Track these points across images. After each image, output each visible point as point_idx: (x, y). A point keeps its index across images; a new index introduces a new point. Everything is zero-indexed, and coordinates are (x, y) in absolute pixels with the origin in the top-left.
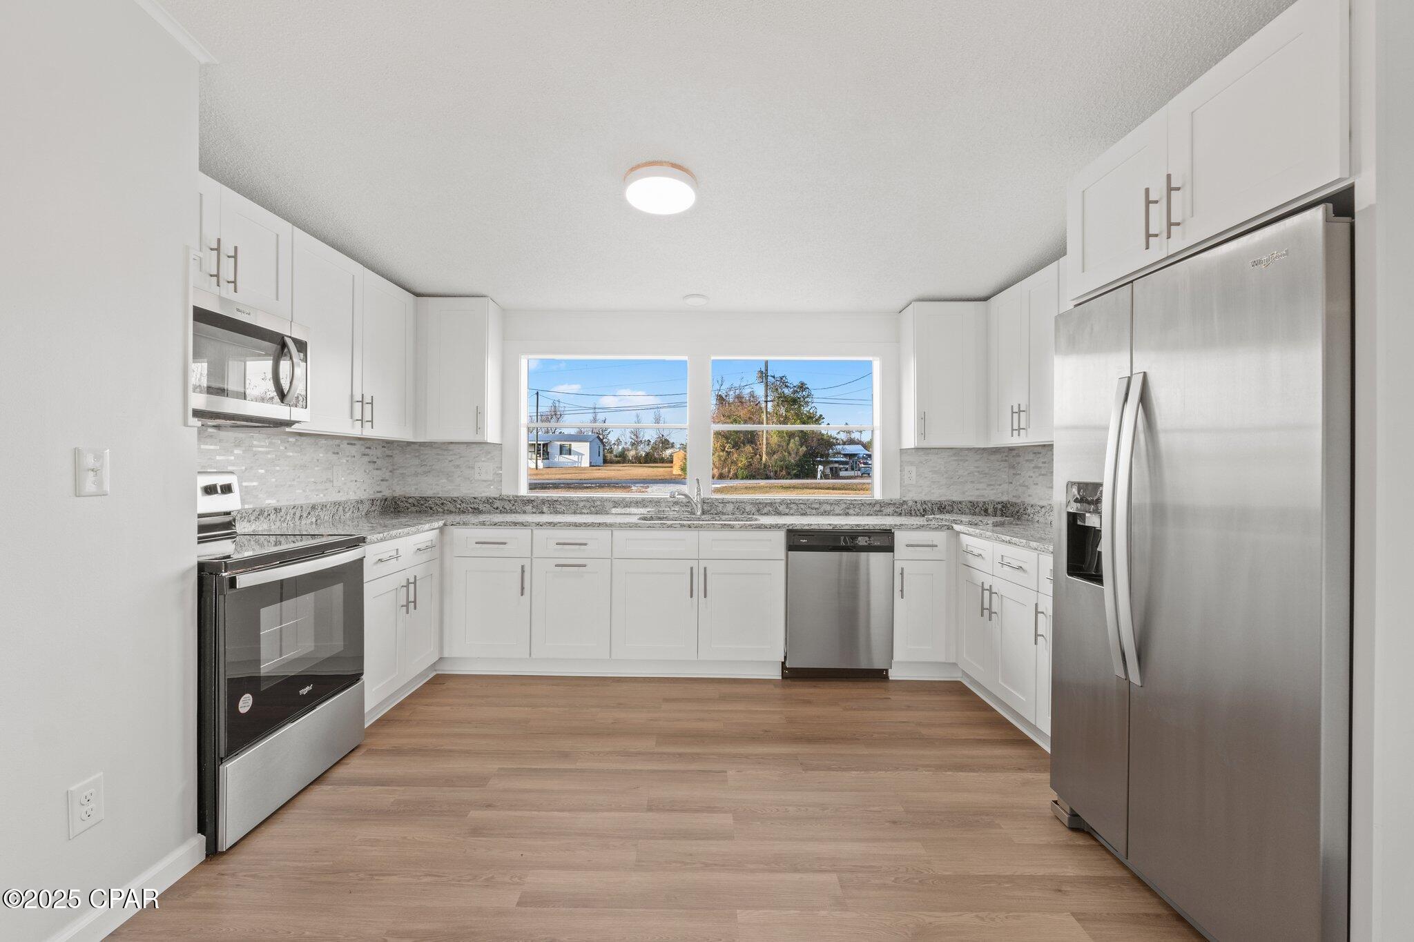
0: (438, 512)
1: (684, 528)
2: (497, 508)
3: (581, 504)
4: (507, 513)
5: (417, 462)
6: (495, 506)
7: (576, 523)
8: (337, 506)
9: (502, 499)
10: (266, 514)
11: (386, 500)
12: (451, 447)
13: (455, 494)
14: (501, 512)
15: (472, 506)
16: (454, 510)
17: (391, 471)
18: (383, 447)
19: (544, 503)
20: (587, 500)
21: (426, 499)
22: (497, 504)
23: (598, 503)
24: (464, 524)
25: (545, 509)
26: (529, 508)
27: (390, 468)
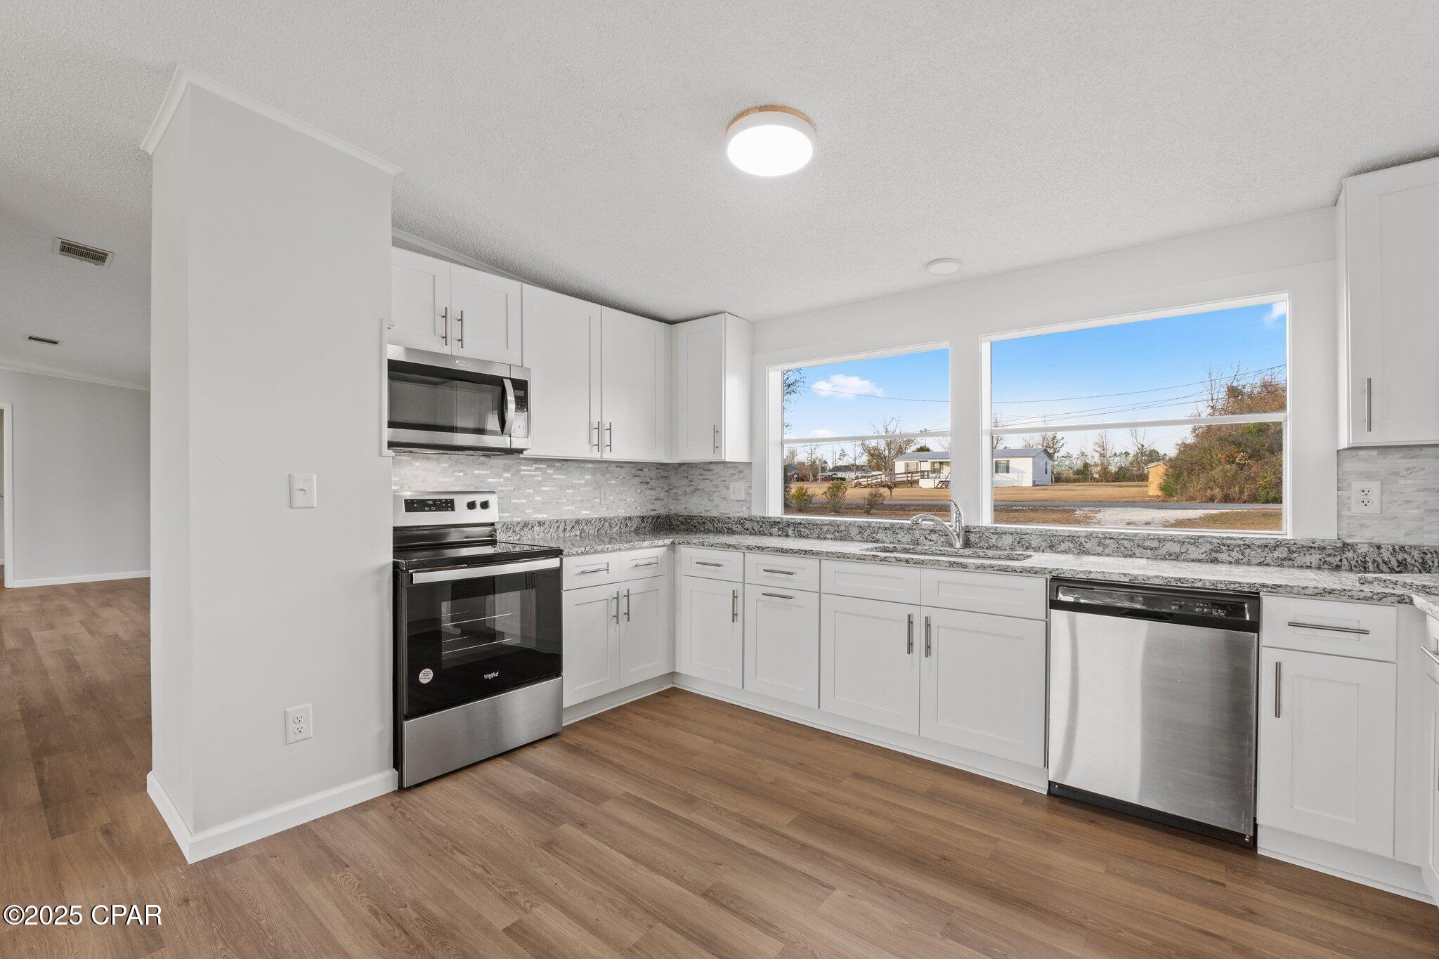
0: (701, 531)
1: (901, 564)
2: (748, 529)
3: (825, 528)
4: (756, 534)
5: (685, 482)
6: (746, 527)
7: (782, 549)
8: (603, 522)
9: (751, 520)
10: (530, 526)
11: (659, 517)
12: (711, 467)
13: (714, 514)
14: (751, 534)
15: (727, 526)
16: (712, 529)
17: (666, 491)
18: (657, 469)
19: (789, 526)
20: (831, 524)
21: (691, 518)
22: (748, 525)
23: (843, 528)
24: (688, 543)
25: (790, 533)
26: (775, 530)
27: (667, 488)
